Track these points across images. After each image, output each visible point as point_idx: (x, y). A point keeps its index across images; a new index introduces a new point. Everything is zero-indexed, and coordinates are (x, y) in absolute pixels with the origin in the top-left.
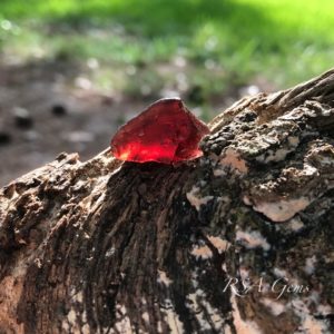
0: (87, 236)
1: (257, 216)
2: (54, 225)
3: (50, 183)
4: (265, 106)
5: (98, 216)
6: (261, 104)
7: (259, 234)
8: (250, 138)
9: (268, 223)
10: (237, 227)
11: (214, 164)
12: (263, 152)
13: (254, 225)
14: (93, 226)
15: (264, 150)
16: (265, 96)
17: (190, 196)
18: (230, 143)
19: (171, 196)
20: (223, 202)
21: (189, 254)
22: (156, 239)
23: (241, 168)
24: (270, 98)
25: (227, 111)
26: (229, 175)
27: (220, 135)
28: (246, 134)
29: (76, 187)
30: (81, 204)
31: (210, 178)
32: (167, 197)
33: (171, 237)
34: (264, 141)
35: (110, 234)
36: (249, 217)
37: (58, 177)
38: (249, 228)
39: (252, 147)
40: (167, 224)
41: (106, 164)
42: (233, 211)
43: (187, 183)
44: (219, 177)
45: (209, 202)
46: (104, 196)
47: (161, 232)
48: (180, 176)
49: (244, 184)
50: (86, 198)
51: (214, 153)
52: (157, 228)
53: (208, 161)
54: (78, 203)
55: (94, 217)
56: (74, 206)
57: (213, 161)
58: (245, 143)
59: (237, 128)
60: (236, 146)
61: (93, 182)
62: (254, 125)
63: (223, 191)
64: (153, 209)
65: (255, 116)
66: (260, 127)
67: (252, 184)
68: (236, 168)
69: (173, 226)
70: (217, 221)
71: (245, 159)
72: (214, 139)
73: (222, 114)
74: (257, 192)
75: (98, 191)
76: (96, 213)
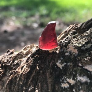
0: (21, 83)
1: (84, 70)
2: (8, 79)
3: (5, 63)
4: (78, 28)
5: (24, 75)
6: (76, 28)
7: (86, 77)
8: (77, 41)
9: (89, 73)
10: (78, 75)
11: (65, 51)
12: (83, 46)
13: (84, 74)
14: (23, 79)
16: (77, 24)
17: (58, 64)
18: (70, 43)
19: (51, 65)
20: (71, 65)
21: (60, 87)
22: (47, 82)
23: (76, 52)
24: (79, 26)
25: (65, 31)
26: (71, 55)
27: (65, 40)
28: (75, 39)
29: (15, 63)
30: (17, 70)
31: (64, 56)
32: (49, 65)
33: (53, 81)
34: (83, 41)
35: (30, 81)
36: (82, 71)
37: (8, 60)
38: (82, 75)
39: (79, 44)
40: (51, 76)
41: (25, 53)
42: (75, 69)
43: (56, 59)
44: (67, 56)
45: (65, 65)
46: (25, 66)
47: (49, 79)
48: (53, 56)
49: (78, 59)
50: (19, 67)
51: (64, 47)
52: (47, 78)
53: (62, 50)
54: (16, 70)
55: (23, 75)
56: (15, 71)
57: (64, 50)
58: (76, 43)
59: (71, 37)
60: (73, 44)
61: (21, 60)
62: (77, 35)
63: (70, 61)
64: (44, 70)
65: (76, 32)
66: (80, 36)
67: (82, 58)
68: (74, 52)
69: (53, 76)
70: (69, 73)
71: (77, 49)
72: (64, 42)
73: (63, 32)
74: (84, 61)
75: (23, 64)
76: (23, 73)
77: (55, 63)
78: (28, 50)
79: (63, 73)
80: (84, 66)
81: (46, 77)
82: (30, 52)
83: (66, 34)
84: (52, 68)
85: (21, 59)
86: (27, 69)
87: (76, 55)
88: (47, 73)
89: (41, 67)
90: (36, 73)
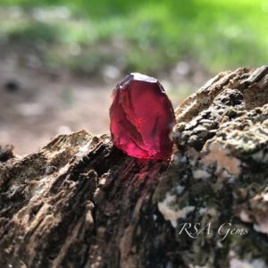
1: (258, 238)
4: (247, 84)
5: (39, 237)
6: (242, 82)
7: (262, 263)
8: (241, 128)
10: (232, 253)
11: (193, 163)
13: (256, 251)
14: (31, 250)
15: (263, 145)
16: (246, 71)
17: (163, 207)
18: (214, 134)
19: (137, 208)
23: (232, 169)
24: (252, 76)
25: (200, 91)
26: (214, 177)
27: (199, 123)
28: (234, 122)
29: (10, 194)
30: (15, 218)
32: (132, 208)
34: (261, 132)
35: (56, 261)
36: (249, 240)
39: (246, 140)
40: (134, 249)
43: (158, 190)
44: (200, 180)
45: (189, 215)
46: (46, 206)
47: (126, 259)
48: (147, 177)
49: (239, 193)
50: (24, 208)
51: (193, 149)
52: (120, 254)
53: (184, 159)
54: (11, 217)
55: (33, 238)
56: (7, 222)
57: (192, 158)
58: (236, 135)
59: (221, 114)
60: (224, 139)
61: (32, 185)
62: (242, 109)
63: (207, 200)
64: (113, 224)
65: (241, 97)
66: (251, 112)
67: (252, 193)
68: (224, 169)
69: (142, 251)
70: (203, 243)
71: (238, 158)
72: (191, 129)
73: (195, 95)
74: (260, 206)
75: (39, 199)
76: (36, 233)
77: (154, 202)
78: (61, 151)
79: (177, 244)
80: (257, 224)
81: (116, 253)
82: (69, 157)
83: (202, 101)
84: (140, 221)
85: (34, 181)
86: (50, 219)
87: (231, 180)
88: (122, 236)
89: (101, 212)
90: (82, 235)
